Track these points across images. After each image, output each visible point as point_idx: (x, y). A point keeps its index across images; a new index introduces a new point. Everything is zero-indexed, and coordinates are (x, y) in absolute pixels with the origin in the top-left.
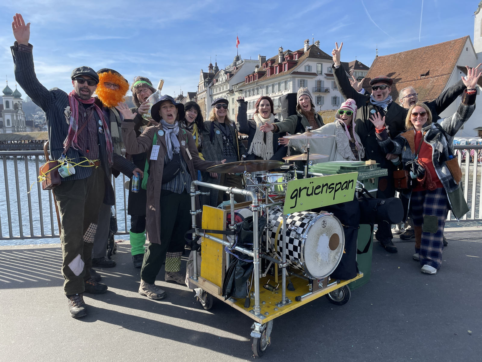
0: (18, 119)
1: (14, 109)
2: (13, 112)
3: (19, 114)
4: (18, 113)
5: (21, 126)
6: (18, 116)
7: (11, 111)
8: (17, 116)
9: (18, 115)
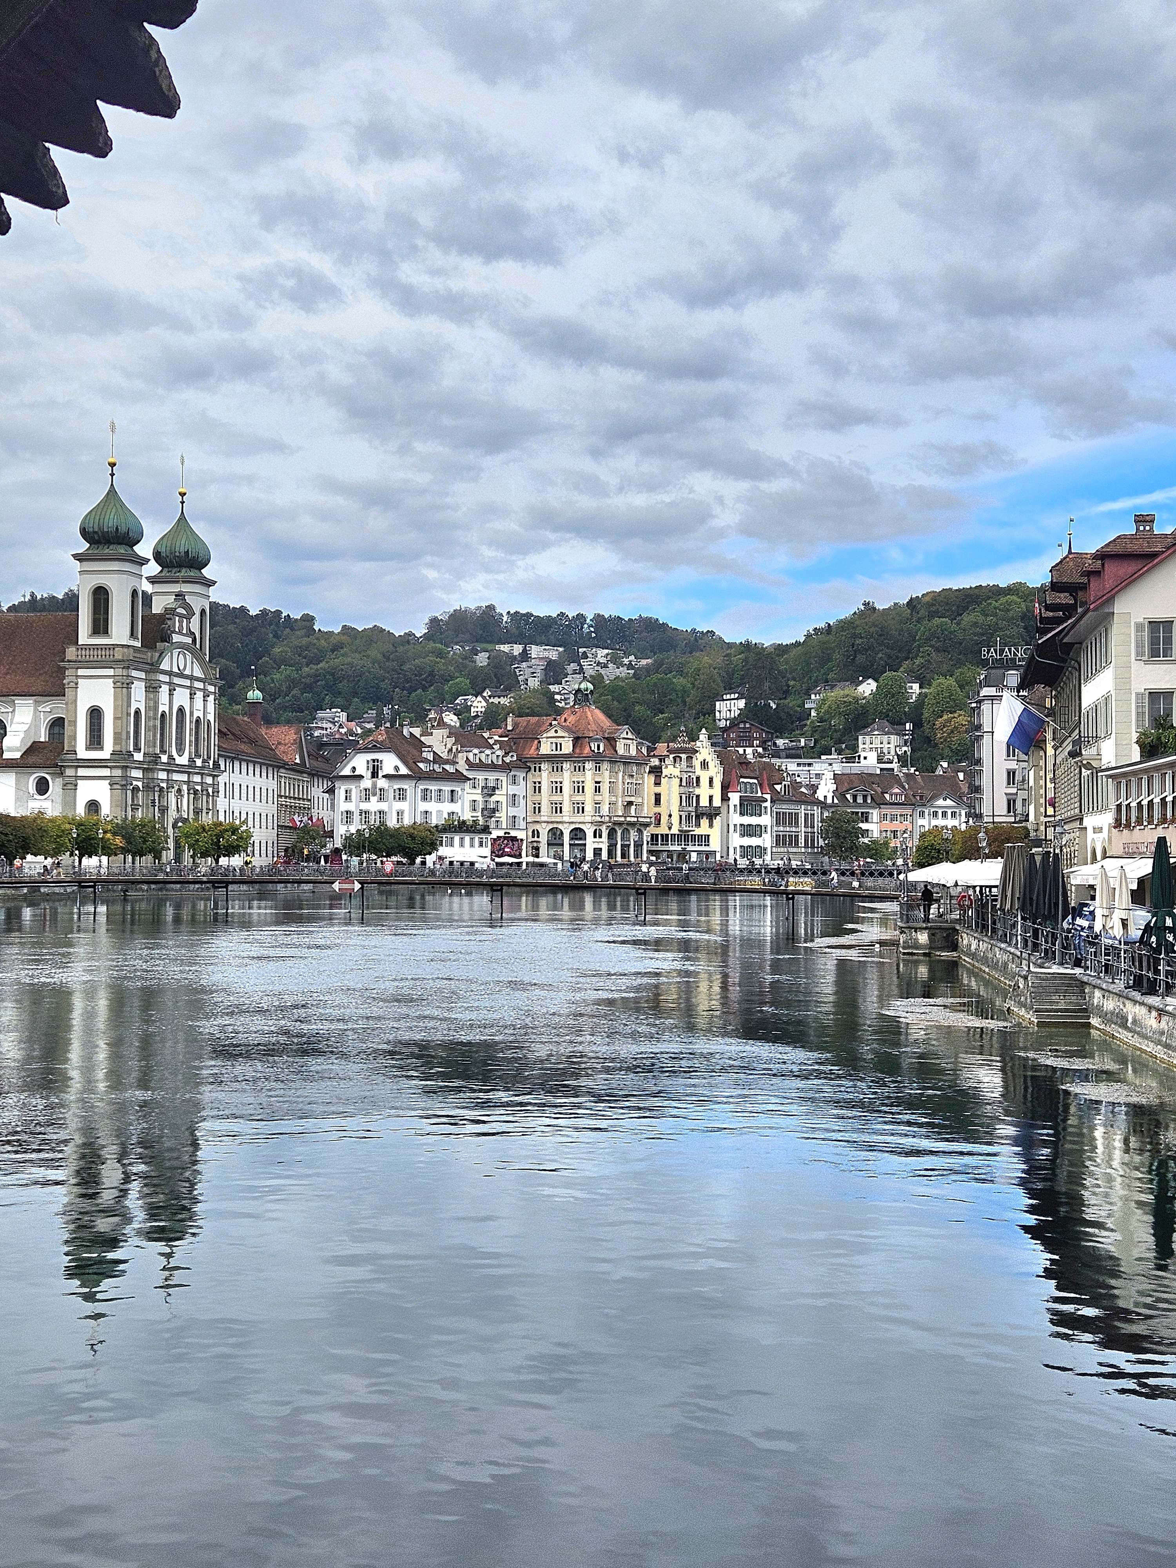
0: (163, 708)
1: (138, 644)
2: (127, 664)
3: (170, 673)
4: (165, 666)
5: (180, 751)
6: (165, 689)
7: (118, 656)
8: (152, 688)
9: (165, 678)
